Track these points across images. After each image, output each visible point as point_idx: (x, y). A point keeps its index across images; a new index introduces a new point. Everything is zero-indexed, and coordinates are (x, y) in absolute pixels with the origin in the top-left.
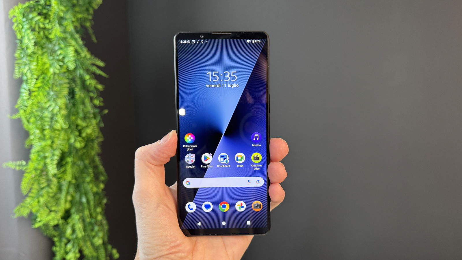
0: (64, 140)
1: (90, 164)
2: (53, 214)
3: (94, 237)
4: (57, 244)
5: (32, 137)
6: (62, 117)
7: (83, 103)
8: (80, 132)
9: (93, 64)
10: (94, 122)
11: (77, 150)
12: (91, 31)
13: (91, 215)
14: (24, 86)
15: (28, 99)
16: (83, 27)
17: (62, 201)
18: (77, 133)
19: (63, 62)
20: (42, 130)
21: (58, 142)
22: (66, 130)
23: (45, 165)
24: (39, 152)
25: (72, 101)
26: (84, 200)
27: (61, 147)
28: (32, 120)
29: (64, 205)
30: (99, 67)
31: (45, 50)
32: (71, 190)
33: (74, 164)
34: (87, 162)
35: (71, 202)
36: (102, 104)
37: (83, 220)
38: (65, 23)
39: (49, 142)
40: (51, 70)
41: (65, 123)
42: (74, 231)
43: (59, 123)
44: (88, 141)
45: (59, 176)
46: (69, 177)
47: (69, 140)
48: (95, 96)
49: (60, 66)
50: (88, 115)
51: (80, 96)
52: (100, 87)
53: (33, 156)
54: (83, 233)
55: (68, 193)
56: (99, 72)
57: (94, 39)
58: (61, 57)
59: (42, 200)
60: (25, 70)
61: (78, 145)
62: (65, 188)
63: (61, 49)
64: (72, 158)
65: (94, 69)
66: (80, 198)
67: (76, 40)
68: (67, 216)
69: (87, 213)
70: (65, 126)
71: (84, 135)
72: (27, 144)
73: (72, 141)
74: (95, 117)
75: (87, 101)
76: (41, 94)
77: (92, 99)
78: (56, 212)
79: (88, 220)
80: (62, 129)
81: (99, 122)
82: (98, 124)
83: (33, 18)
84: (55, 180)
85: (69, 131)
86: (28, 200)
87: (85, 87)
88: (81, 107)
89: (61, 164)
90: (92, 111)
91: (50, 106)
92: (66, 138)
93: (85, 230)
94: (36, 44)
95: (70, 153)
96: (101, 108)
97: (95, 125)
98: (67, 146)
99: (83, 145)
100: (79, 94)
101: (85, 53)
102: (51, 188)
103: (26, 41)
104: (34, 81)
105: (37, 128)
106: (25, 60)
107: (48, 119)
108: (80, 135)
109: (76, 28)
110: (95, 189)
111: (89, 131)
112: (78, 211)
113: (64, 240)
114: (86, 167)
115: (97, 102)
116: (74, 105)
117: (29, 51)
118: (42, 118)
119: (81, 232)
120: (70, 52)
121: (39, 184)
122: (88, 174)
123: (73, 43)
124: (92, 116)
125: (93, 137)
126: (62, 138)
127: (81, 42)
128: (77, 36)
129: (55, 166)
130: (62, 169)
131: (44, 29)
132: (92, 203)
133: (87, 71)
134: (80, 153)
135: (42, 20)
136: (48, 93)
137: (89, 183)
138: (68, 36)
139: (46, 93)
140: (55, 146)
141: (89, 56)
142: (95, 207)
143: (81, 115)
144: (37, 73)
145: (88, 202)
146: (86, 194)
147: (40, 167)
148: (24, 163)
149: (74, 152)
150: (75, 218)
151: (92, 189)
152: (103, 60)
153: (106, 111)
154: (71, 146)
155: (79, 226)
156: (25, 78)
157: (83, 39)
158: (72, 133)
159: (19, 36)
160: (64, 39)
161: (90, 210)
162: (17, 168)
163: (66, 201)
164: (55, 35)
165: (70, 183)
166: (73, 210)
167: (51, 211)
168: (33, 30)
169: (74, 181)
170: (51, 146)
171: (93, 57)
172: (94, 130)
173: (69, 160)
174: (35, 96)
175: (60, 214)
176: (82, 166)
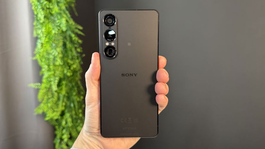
0: (61, 71)
1: (75, 85)
2: (55, 113)
3: (77, 126)
4: (58, 129)
5: (43, 70)
6: (59, 58)
7: (71, 51)
8: (70, 67)
9: (76, 28)
10: (77, 61)
11: (68, 77)
12: (74, 9)
13: (76, 114)
14: (39, 41)
15: (41, 48)
16: (70, 7)
17: (60, 106)
18: (68, 67)
19: (60, 27)
20: (49, 66)
21: (58, 73)
22: (61, 66)
23: (51, 86)
24: (47, 78)
25: (65, 49)
26: (72, 105)
27: (60, 75)
28: (43, 60)
29: (61, 108)
30: (79, 30)
31: (50, 20)
32: (65, 100)
33: (66, 85)
34: (74, 84)
35: (66, 106)
36: (82, 51)
37: (71, 116)
38: (60, 5)
39: (52, 72)
40: (53, 32)
41: (61, 62)
42: (66, 123)
43: (58, 62)
44: (74, 72)
45: (59, 92)
46: (64, 92)
47: (63, 71)
48: (78, 46)
49: (58, 29)
50: (74, 57)
51: (69, 46)
52: (80, 41)
53: (44, 80)
54: (72, 124)
55: (63, 101)
56: (80, 33)
57: (76, 14)
58: (59, 24)
59: (49, 105)
60: (39, 32)
61: (69, 74)
62: (61, 98)
63: (58, 19)
64: (65, 81)
65: (77, 31)
66: (70, 104)
67: (66, 14)
68: (63, 114)
69: (74, 112)
70: (61, 63)
71: (72, 68)
72: (41, 73)
73: (65, 72)
74: (78, 58)
75: (73, 49)
76: (48, 45)
77: (76, 48)
78: (57, 112)
79: (74, 116)
80: (60, 65)
81: (80, 61)
82: (80, 62)
83: (43, 2)
84: (56, 94)
85: (64, 66)
86: (42, 105)
87: (72, 41)
88: (70, 53)
89: (59, 85)
90: (76, 55)
91: (53, 52)
92: (62, 70)
93: (73, 122)
94: (45, 17)
95: (64, 79)
96: (81, 54)
97: (78, 63)
98: (63, 75)
99: (71, 74)
100: (69, 45)
101: (72, 22)
102: (54, 98)
103: (39, 15)
104: (44, 38)
105: (46, 64)
106: (39, 26)
107: (52, 60)
108: (70, 69)
109: (66, 8)
110: (78, 99)
111: (75, 66)
112: (69, 112)
113: (61, 128)
114: (73, 87)
115: (79, 50)
116: (66, 51)
117: (41, 21)
118: (49, 59)
119: (71, 123)
120: (64, 21)
121: (48, 96)
122: (74, 91)
123: (65, 16)
124: (76, 58)
125: (77, 69)
126: (60, 70)
127: (69, 16)
128: (67, 12)
129: (56, 86)
130: (60, 88)
131: (49, 8)
132: (77, 107)
133: (73, 32)
134: (70, 79)
135: (48, 3)
136: (52, 45)
137: (75, 96)
138: (62, 12)
139: (51, 45)
140: (56, 74)
141: (73, 23)
142: (78, 109)
143: (70, 57)
144: (46, 33)
145: (74, 106)
146: (73, 102)
147: (48, 86)
148: (39, 84)
149: (67, 78)
150: (67, 115)
151: (76, 99)
152: (81, 25)
153: (84, 55)
154: (65, 75)
155: (69, 120)
156: (39, 37)
157: (70, 14)
158: (65, 67)
159: (35, 13)
160: (60, 14)
161: (75, 111)
162: (36, 87)
163: (62, 106)
164: (56, 11)
165: (64, 96)
166: (66, 111)
167: (54, 111)
168: (43, 9)
169: (67, 95)
170: (54, 75)
171: (76, 24)
172: (77, 66)
173: (64, 82)
174: (45, 46)
175: (59, 113)
176: (71, 86)
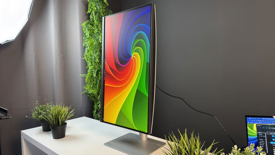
4: (95, 104)
5: (88, 65)
6: (97, 58)
19: (98, 40)
24: (90, 70)
27: (97, 68)
28: (89, 59)
31: (92, 37)
38: (98, 27)
39: (94, 67)
40: (94, 43)
45: (97, 78)
59: (91, 85)
60: (86, 43)
62: (98, 82)
63: (97, 36)
83: (89, 26)
86: (87, 85)
89: (97, 74)
91: (94, 55)
94: (90, 35)
102: (94, 82)
103: (87, 34)
104: (89, 47)
105: (90, 62)
106: (87, 40)
107: (93, 59)
117: (88, 37)
120: (100, 37)
121: (90, 80)
126: (97, 65)
131: (92, 29)
138: (99, 31)
139: (93, 51)
144: (90, 44)
147: (91, 74)
148: (86, 74)
156: (86, 46)
159: (84, 32)
162: (83, 76)
164: (96, 31)
168: (89, 30)
174: (89, 52)
